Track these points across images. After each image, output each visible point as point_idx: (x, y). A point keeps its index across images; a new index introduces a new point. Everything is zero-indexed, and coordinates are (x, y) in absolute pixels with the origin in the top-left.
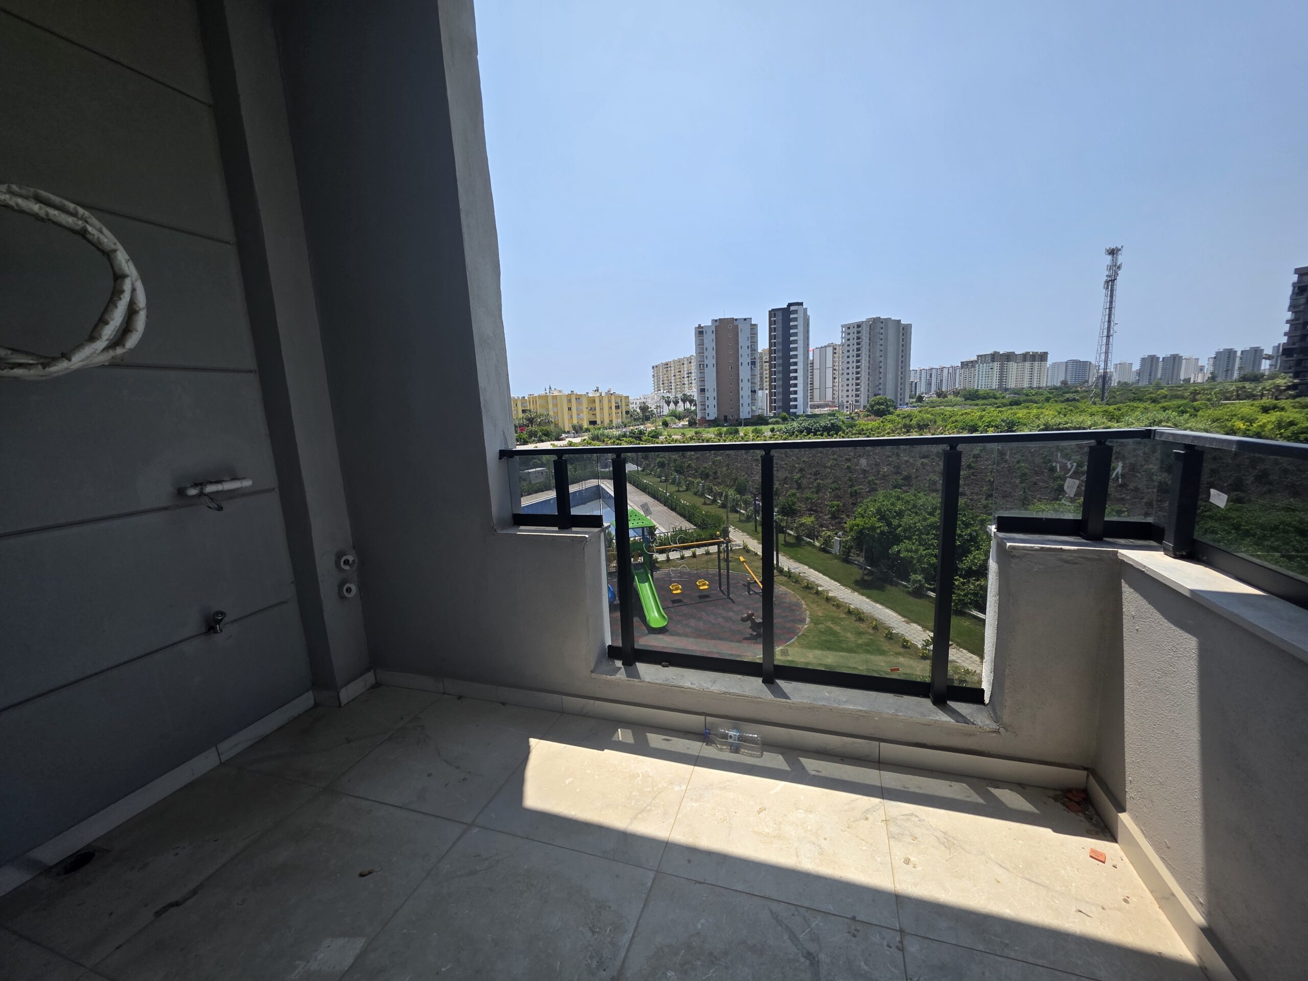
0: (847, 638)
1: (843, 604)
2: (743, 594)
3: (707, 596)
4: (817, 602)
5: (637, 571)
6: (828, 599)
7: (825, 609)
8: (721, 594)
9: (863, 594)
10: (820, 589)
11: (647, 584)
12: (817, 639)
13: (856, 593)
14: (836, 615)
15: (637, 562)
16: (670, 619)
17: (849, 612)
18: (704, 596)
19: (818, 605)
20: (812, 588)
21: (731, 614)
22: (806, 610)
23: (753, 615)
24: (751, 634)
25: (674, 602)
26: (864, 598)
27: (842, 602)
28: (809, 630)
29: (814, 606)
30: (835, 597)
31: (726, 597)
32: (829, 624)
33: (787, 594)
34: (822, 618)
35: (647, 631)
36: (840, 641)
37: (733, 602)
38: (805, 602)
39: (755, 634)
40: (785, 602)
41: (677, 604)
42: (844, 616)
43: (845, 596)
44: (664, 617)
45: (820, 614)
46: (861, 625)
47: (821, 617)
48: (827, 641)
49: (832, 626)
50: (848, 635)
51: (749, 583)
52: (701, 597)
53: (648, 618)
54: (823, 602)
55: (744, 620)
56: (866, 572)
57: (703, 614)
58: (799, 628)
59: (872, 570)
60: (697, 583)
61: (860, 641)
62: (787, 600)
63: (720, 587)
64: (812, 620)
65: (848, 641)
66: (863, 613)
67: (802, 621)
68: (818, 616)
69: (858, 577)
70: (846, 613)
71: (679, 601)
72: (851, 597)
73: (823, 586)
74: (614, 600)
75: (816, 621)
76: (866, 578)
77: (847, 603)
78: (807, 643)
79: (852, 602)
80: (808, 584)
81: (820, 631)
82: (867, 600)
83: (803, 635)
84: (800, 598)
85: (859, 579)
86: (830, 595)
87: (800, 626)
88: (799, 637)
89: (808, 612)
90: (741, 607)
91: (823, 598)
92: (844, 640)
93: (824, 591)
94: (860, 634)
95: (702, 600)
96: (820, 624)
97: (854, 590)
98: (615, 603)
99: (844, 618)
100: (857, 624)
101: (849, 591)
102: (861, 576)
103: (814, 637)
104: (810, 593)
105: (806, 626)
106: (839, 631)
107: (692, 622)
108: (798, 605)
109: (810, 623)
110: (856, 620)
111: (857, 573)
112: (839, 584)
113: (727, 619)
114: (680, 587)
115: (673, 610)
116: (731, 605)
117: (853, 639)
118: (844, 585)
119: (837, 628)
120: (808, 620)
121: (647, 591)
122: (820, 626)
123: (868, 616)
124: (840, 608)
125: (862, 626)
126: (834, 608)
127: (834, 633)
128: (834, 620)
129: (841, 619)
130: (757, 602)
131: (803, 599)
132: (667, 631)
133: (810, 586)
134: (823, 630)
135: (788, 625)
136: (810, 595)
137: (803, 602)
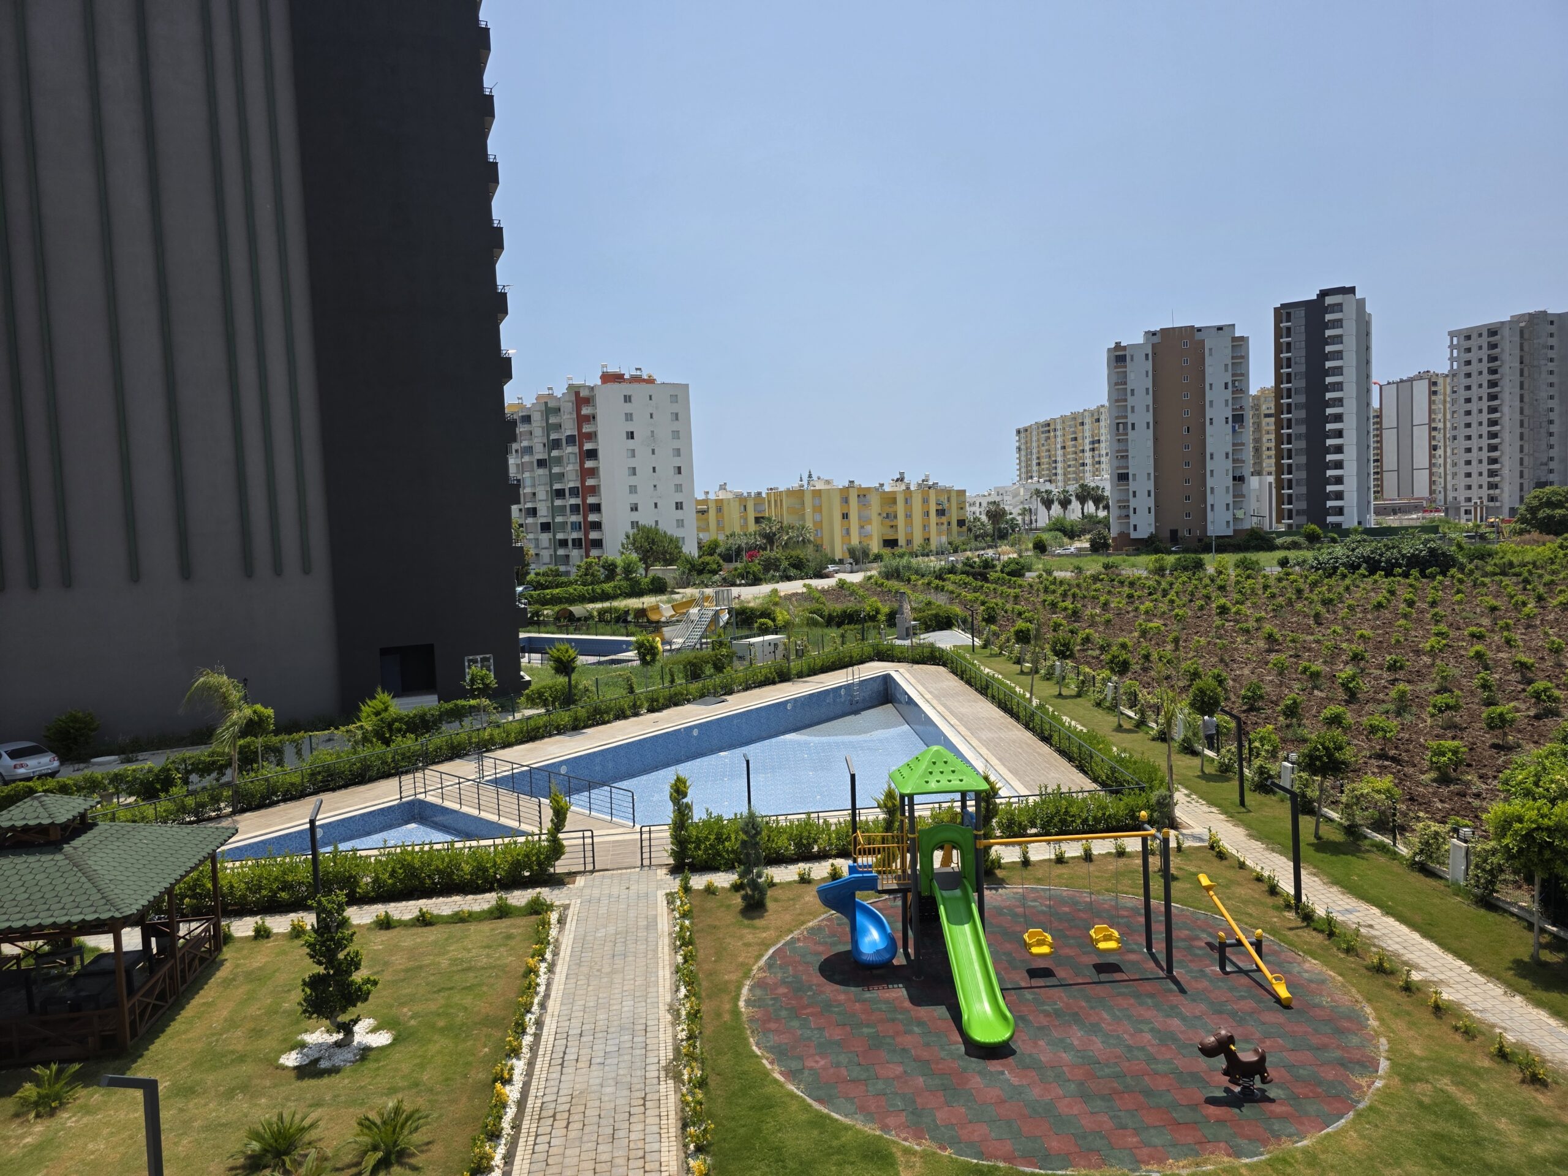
0: (1499, 1132)
1: (1484, 1028)
2: (1208, 970)
3: (1113, 968)
4: (1408, 1014)
5: (945, 893)
6: (1439, 1010)
7: (1429, 1037)
8: (1152, 964)
9: (1539, 1004)
10: (1416, 976)
11: (967, 928)
12: (1410, 1128)
13: (1518, 999)
14: (1462, 1058)
15: (948, 870)
16: (1019, 1018)
17: (1503, 1055)
18: (1107, 968)
19: (1412, 1024)
20: (1391, 973)
21: (1175, 1023)
22: (1378, 1035)
23: (1231, 1040)
24: (1227, 1090)
25: (1033, 973)
26: (1542, 1015)
27: (1481, 1022)
28: (1387, 1095)
29: (1399, 1025)
30: (1460, 1005)
31: (1162, 974)
32: (1445, 1083)
33: (1323, 982)
34: (1424, 1064)
35: (963, 1048)
36: (1478, 1143)
37: (1183, 991)
38: (1375, 1009)
39: (1237, 1089)
40: (1322, 1008)
41: (1040, 982)
42: (1487, 1063)
43: (1488, 1005)
44: (1005, 1017)
45: (1417, 1052)
46: (1540, 1097)
47: (1421, 1059)
48: (1440, 1137)
49: (1452, 1089)
50: (1503, 1124)
51: (1223, 946)
52: (1101, 968)
53: (965, 1017)
54: (1427, 1016)
55: (1208, 1052)
56: (1545, 939)
57: (1105, 1015)
58: (1360, 1087)
59: (1562, 934)
60: (1092, 932)
61: (1539, 1149)
62: (1325, 1001)
63: (1149, 947)
64: (1394, 1065)
65: (1503, 1145)
66: (1544, 1061)
67: (1369, 1066)
68: (1411, 1055)
69: (1524, 953)
70: (1492, 1057)
71: (1047, 973)
72: (1506, 1009)
73: (1423, 970)
74: (893, 957)
75: (1406, 1072)
76: (1547, 956)
77: (1493, 1026)
78: (1384, 1138)
79: (1508, 1024)
80: (1381, 964)
81: (1421, 1105)
82: (1553, 1022)
83: (1371, 1108)
84: (1360, 999)
85: (1527, 959)
86: (1445, 996)
87: (1363, 1082)
88: (1359, 1115)
89: (1383, 1040)
90: (1203, 1007)
91: (1423, 1003)
92: (1491, 1141)
93: (1426, 983)
94: (1537, 1124)
95: (1104, 977)
96: (1419, 1080)
97: (1513, 988)
98: (895, 962)
99: (1488, 1070)
100: (1528, 1093)
101: (1496, 990)
102: (1532, 950)
103: (1402, 1119)
104: (1390, 986)
105: (1379, 1084)
106: (1473, 1108)
107: (1076, 1036)
108: (1359, 1022)
109: (1389, 1076)
110: (1523, 1081)
111: (1523, 945)
112: (1468, 968)
113: (1166, 1037)
114: (1049, 938)
115: (1028, 995)
116: (1177, 999)
117: (1516, 1140)
118: (1484, 972)
119: (1468, 1101)
120: (1384, 1065)
121: (967, 945)
122: (1420, 1087)
123: (1555, 1072)
124: (1474, 1037)
125: (1543, 1099)
126: (1459, 1038)
127: (1460, 1115)
128: (1458, 1072)
129: (1477, 1073)
130: (1243, 998)
131: (1369, 1001)
132: (1013, 1052)
133: (1386, 965)
134: (1426, 1100)
135: (1330, 1074)
136: (1388, 992)
137: (1368, 1010)
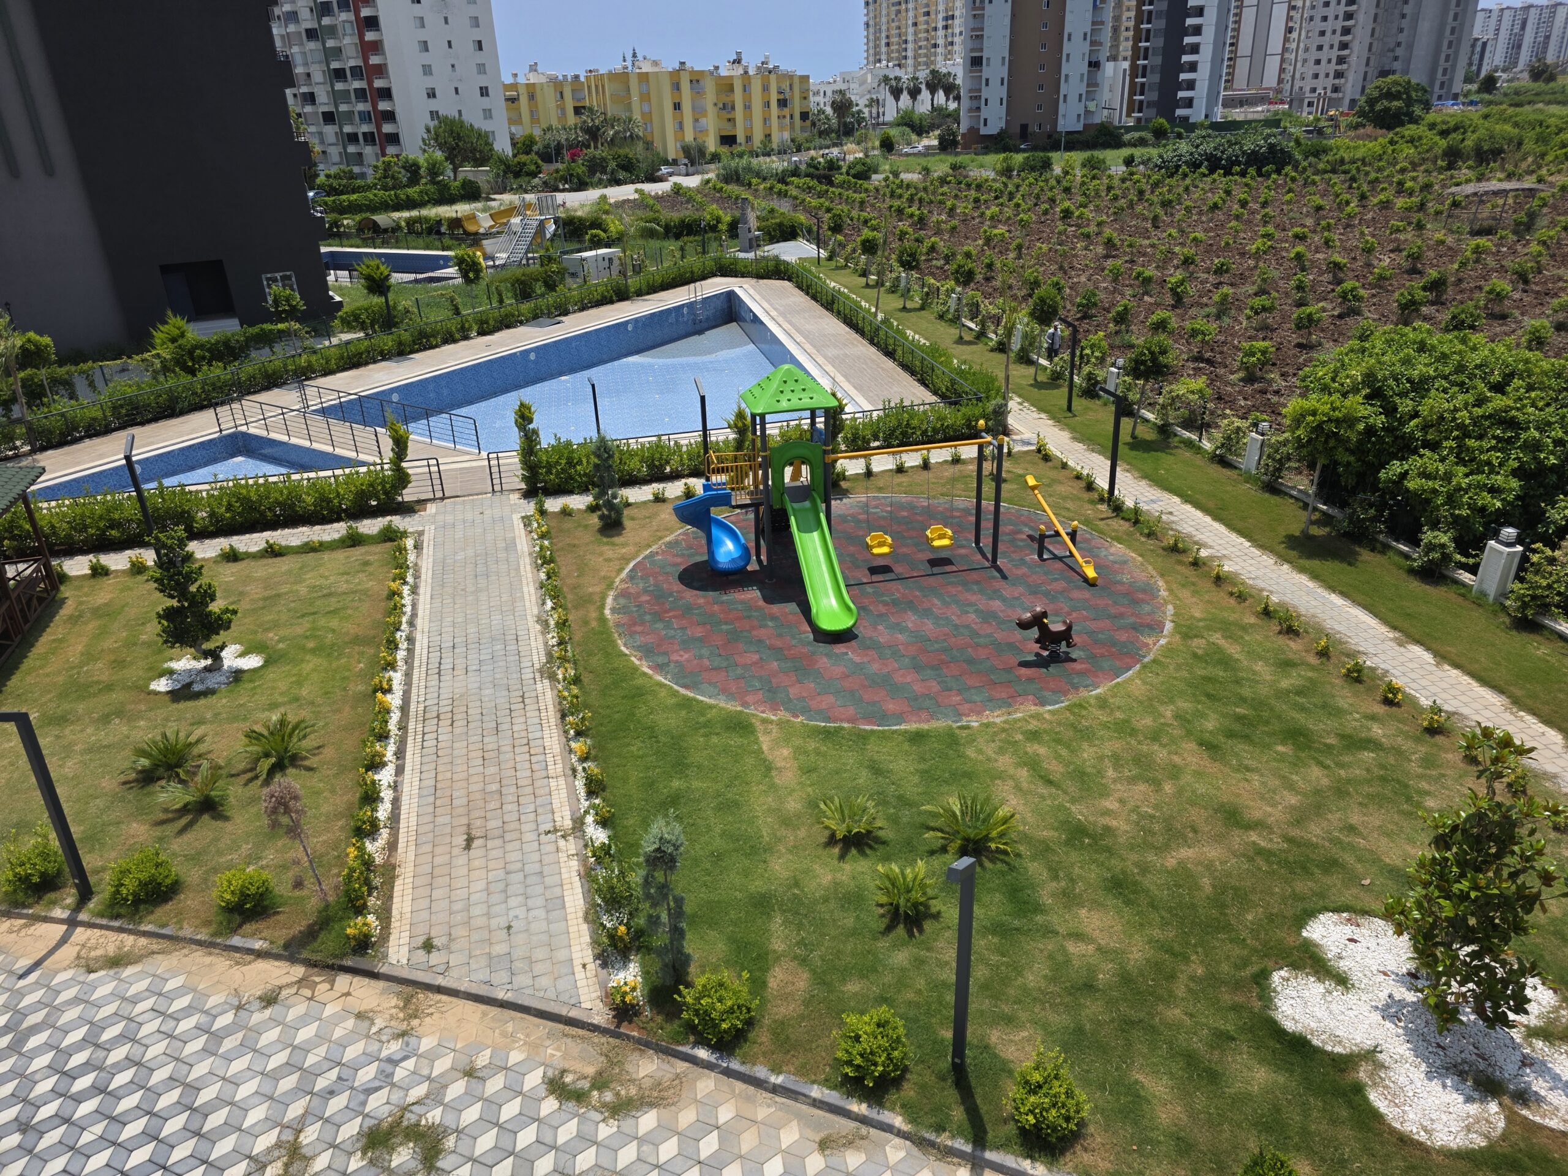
0: (1255, 673)
1: (1254, 592)
2: (1027, 558)
3: (947, 562)
4: (1194, 584)
5: (796, 506)
6: (1219, 580)
7: (1209, 602)
8: (979, 557)
9: (1302, 570)
10: (1204, 553)
11: (816, 535)
12: (1185, 674)
13: (1286, 567)
14: (1233, 617)
15: (798, 484)
16: (861, 608)
17: (1267, 613)
18: (940, 562)
19: (1195, 593)
20: (1184, 551)
21: (997, 604)
22: (1166, 602)
23: (1044, 614)
24: (1037, 655)
25: (874, 571)
26: (1304, 580)
27: (1252, 587)
28: (1169, 650)
29: (1185, 594)
30: (1237, 574)
31: (987, 564)
32: (1217, 638)
33: (1125, 562)
34: (1201, 624)
35: (811, 636)
36: (1238, 682)
37: (1004, 577)
38: (1167, 582)
39: (1046, 653)
40: (1122, 583)
41: (880, 577)
42: (1252, 620)
43: (1260, 573)
44: (849, 609)
45: (1197, 615)
46: (1292, 644)
47: (1200, 620)
48: (1207, 679)
49: (1222, 642)
50: (1259, 666)
51: (1043, 537)
52: (933, 563)
53: (814, 610)
54: (1208, 585)
55: (1024, 625)
56: (1316, 516)
57: (936, 601)
58: (1147, 645)
59: (1330, 511)
60: (928, 533)
61: (1285, 684)
62: (1126, 578)
63: (977, 542)
64: (1177, 625)
65: (1257, 682)
66: (1299, 616)
67: (1156, 628)
68: (1192, 617)
69: (1296, 530)
70: (1258, 615)
71: (886, 569)
72: (1274, 576)
73: (1211, 547)
74: (748, 563)
75: (1186, 632)
76: (1315, 531)
77: (1262, 590)
78: (1163, 683)
79: (1274, 588)
80: (1176, 544)
81: (1195, 655)
82: (1311, 584)
83: (1154, 661)
84: (1154, 573)
85: (1297, 534)
86: (1226, 568)
87: (1150, 641)
88: (1144, 667)
89: (1170, 607)
90: (1021, 589)
91: (1207, 575)
92: (1248, 679)
93: (1212, 558)
94: (1286, 665)
95: (936, 570)
96: (1196, 636)
97: (1283, 558)
98: (749, 568)
99: (1252, 626)
100: (1283, 641)
101: (1268, 560)
102: (1303, 526)
103: (1179, 667)
104: (1180, 563)
105: (1163, 642)
106: (1237, 656)
107: (911, 620)
108: (1150, 592)
109: (1172, 635)
110: (1280, 633)
111: (1296, 521)
112: (1248, 544)
113: (987, 616)
114: (889, 540)
115: (869, 589)
116: (1000, 584)
117: (1268, 678)
118: (1261, 547)
119: (1233, 650)
120: (1169, 626)
121: (816, 550)
122: (1196, 642)
123: (1307, 623)
124: (1245, 600)
125: (1294, 647)
126: (1232, 601)
127: (1226, 662)
128: (1229, 629)
129: (1244, 628)
130: (1056, 580)
131: (1162, 576)
132: (855, 637)
133: (1180, 545)
134: (1200, 652)
135: (1123, 637)
136: (1179, 568)
137: (1161, 583)
